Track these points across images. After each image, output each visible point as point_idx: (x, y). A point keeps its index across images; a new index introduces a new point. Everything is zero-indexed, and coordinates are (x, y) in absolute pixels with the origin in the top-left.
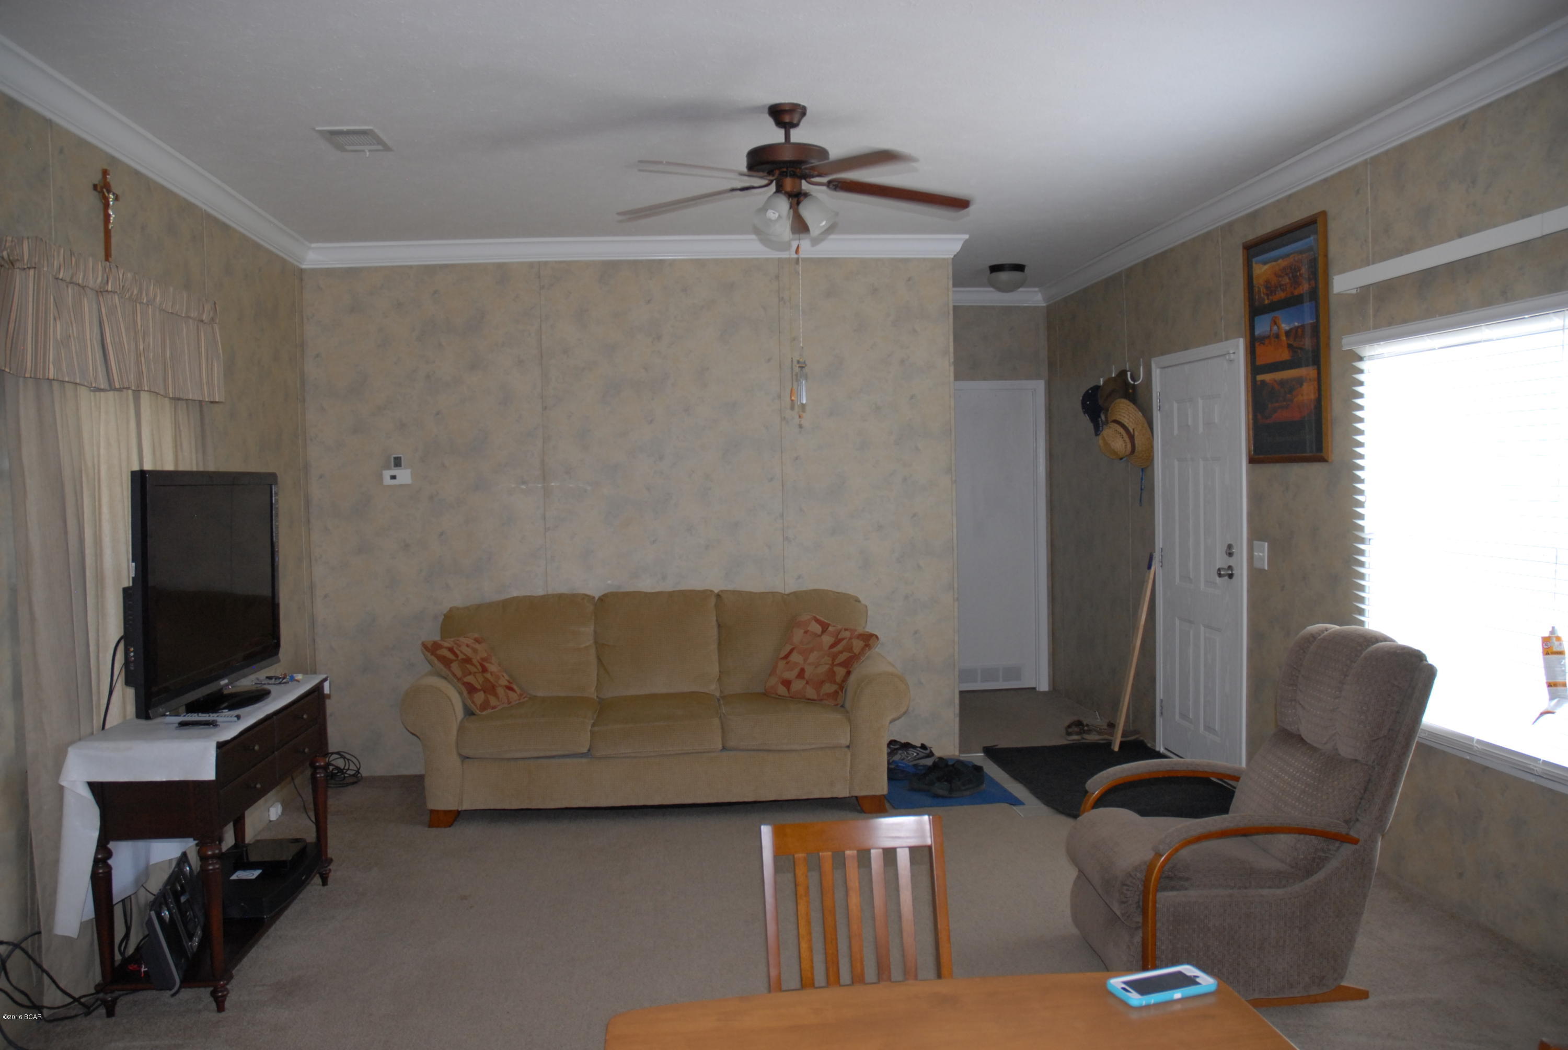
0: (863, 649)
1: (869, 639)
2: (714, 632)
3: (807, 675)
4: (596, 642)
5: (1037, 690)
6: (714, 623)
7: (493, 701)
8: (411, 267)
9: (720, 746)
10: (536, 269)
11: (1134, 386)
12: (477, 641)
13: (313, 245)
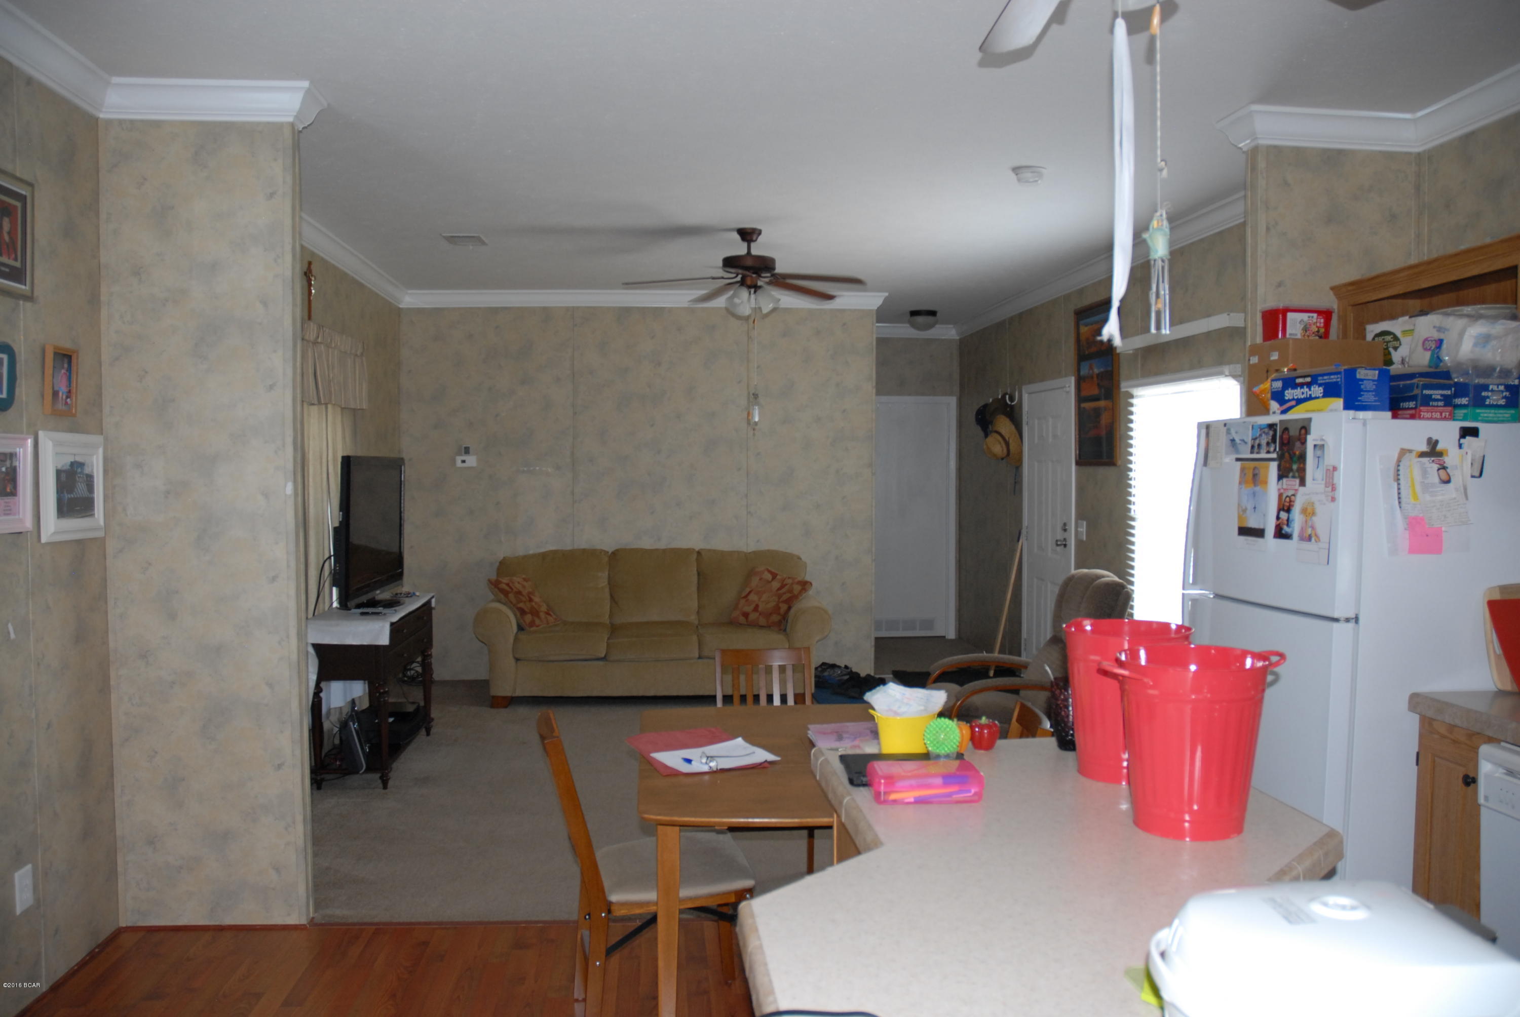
0: (800, 592)
1: (805, 585)
2: (695, 579)
3: (760, 609)
4: (609, 584)
5: (947, 637)
6: (695, 572)
7: (537, 622)
8: (479, 308)
9: (697, 655)
10: (571, 311)
11: (1012, 407)
12: (525, 580)
13: (410, 291)
